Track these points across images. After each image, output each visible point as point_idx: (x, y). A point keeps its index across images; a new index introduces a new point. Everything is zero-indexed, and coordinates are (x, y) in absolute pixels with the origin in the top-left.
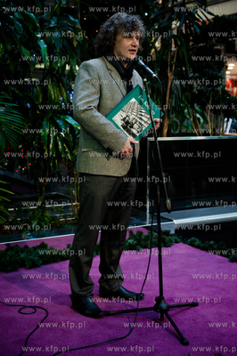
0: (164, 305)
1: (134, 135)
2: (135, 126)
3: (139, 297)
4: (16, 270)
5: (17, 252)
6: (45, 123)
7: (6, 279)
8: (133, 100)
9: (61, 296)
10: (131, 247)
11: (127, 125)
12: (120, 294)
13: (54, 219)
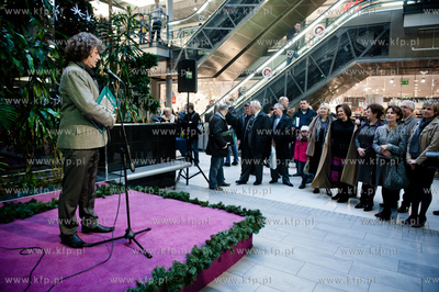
0: (131, 234)
3: (112, 230)
4: (13, 221)
5: (13, 208)
6: (31, 113)
7: (5, 229)
9: (53, 236)
10: (99, 196)
12: (98, 230)
13: (40, 181)
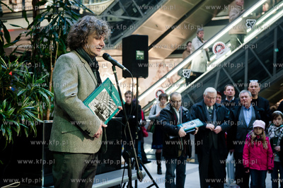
1: (103, 120)
2: (105, 112)
8: (104, 90)
11: (99, 112)
